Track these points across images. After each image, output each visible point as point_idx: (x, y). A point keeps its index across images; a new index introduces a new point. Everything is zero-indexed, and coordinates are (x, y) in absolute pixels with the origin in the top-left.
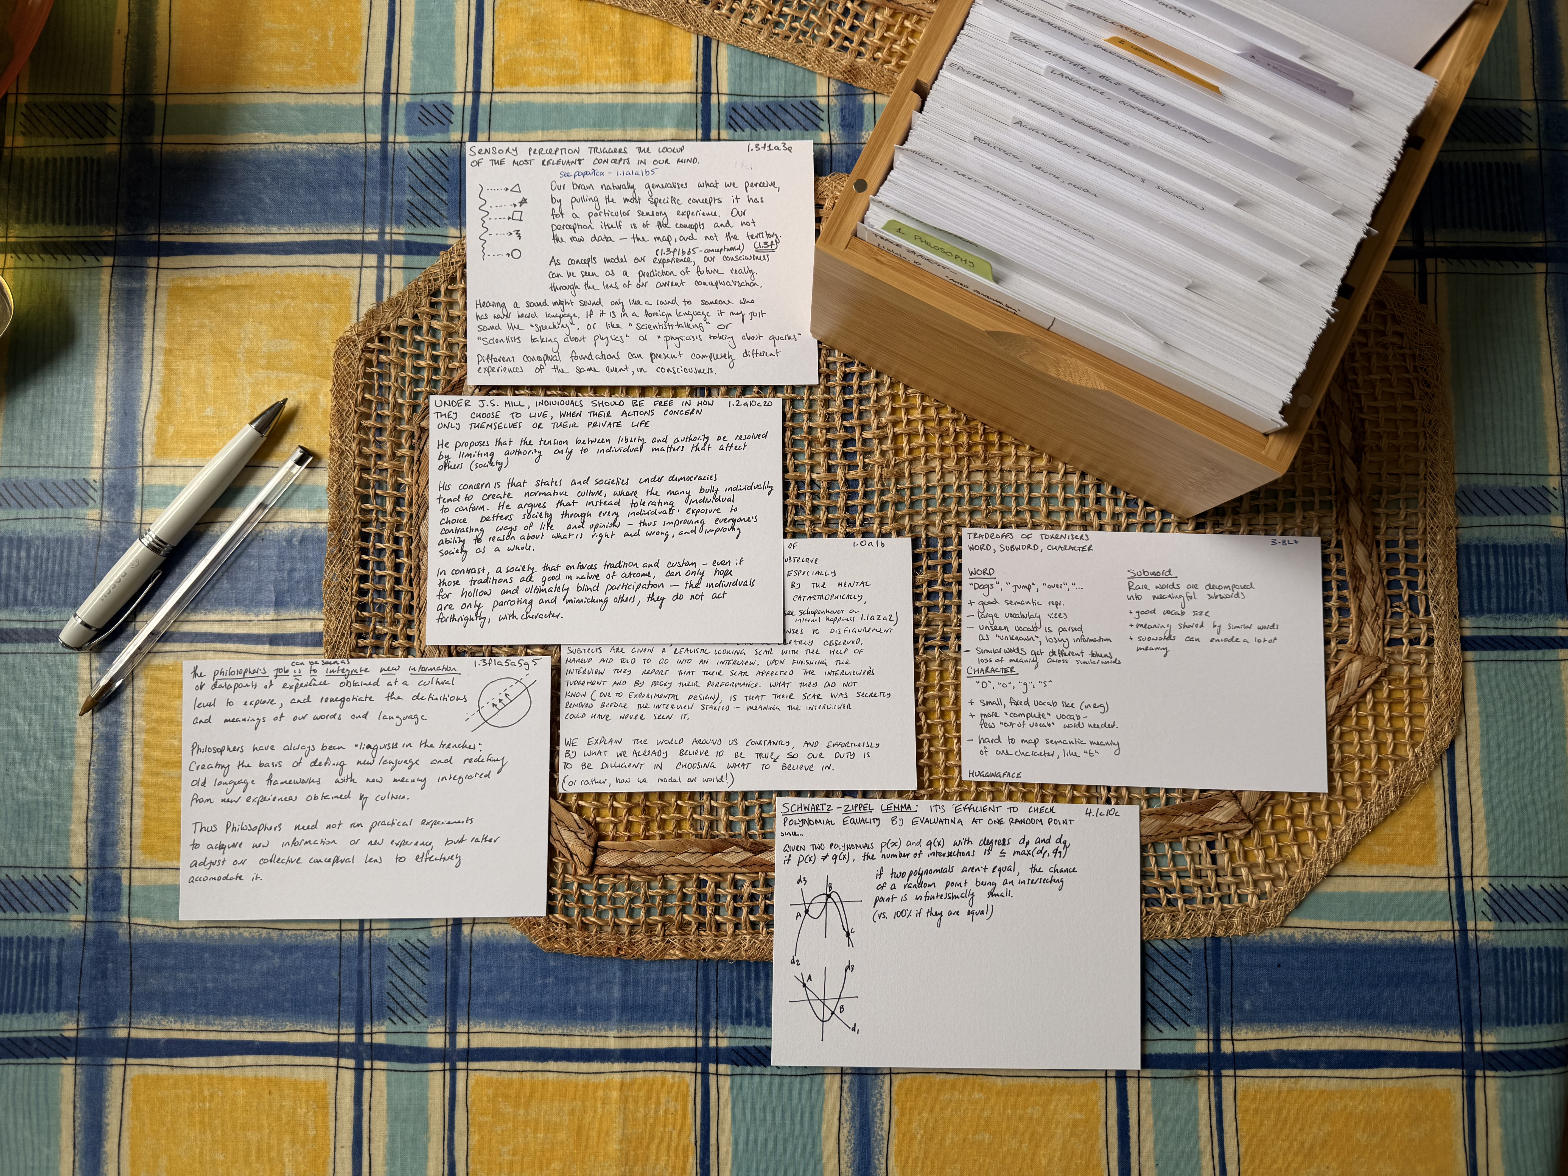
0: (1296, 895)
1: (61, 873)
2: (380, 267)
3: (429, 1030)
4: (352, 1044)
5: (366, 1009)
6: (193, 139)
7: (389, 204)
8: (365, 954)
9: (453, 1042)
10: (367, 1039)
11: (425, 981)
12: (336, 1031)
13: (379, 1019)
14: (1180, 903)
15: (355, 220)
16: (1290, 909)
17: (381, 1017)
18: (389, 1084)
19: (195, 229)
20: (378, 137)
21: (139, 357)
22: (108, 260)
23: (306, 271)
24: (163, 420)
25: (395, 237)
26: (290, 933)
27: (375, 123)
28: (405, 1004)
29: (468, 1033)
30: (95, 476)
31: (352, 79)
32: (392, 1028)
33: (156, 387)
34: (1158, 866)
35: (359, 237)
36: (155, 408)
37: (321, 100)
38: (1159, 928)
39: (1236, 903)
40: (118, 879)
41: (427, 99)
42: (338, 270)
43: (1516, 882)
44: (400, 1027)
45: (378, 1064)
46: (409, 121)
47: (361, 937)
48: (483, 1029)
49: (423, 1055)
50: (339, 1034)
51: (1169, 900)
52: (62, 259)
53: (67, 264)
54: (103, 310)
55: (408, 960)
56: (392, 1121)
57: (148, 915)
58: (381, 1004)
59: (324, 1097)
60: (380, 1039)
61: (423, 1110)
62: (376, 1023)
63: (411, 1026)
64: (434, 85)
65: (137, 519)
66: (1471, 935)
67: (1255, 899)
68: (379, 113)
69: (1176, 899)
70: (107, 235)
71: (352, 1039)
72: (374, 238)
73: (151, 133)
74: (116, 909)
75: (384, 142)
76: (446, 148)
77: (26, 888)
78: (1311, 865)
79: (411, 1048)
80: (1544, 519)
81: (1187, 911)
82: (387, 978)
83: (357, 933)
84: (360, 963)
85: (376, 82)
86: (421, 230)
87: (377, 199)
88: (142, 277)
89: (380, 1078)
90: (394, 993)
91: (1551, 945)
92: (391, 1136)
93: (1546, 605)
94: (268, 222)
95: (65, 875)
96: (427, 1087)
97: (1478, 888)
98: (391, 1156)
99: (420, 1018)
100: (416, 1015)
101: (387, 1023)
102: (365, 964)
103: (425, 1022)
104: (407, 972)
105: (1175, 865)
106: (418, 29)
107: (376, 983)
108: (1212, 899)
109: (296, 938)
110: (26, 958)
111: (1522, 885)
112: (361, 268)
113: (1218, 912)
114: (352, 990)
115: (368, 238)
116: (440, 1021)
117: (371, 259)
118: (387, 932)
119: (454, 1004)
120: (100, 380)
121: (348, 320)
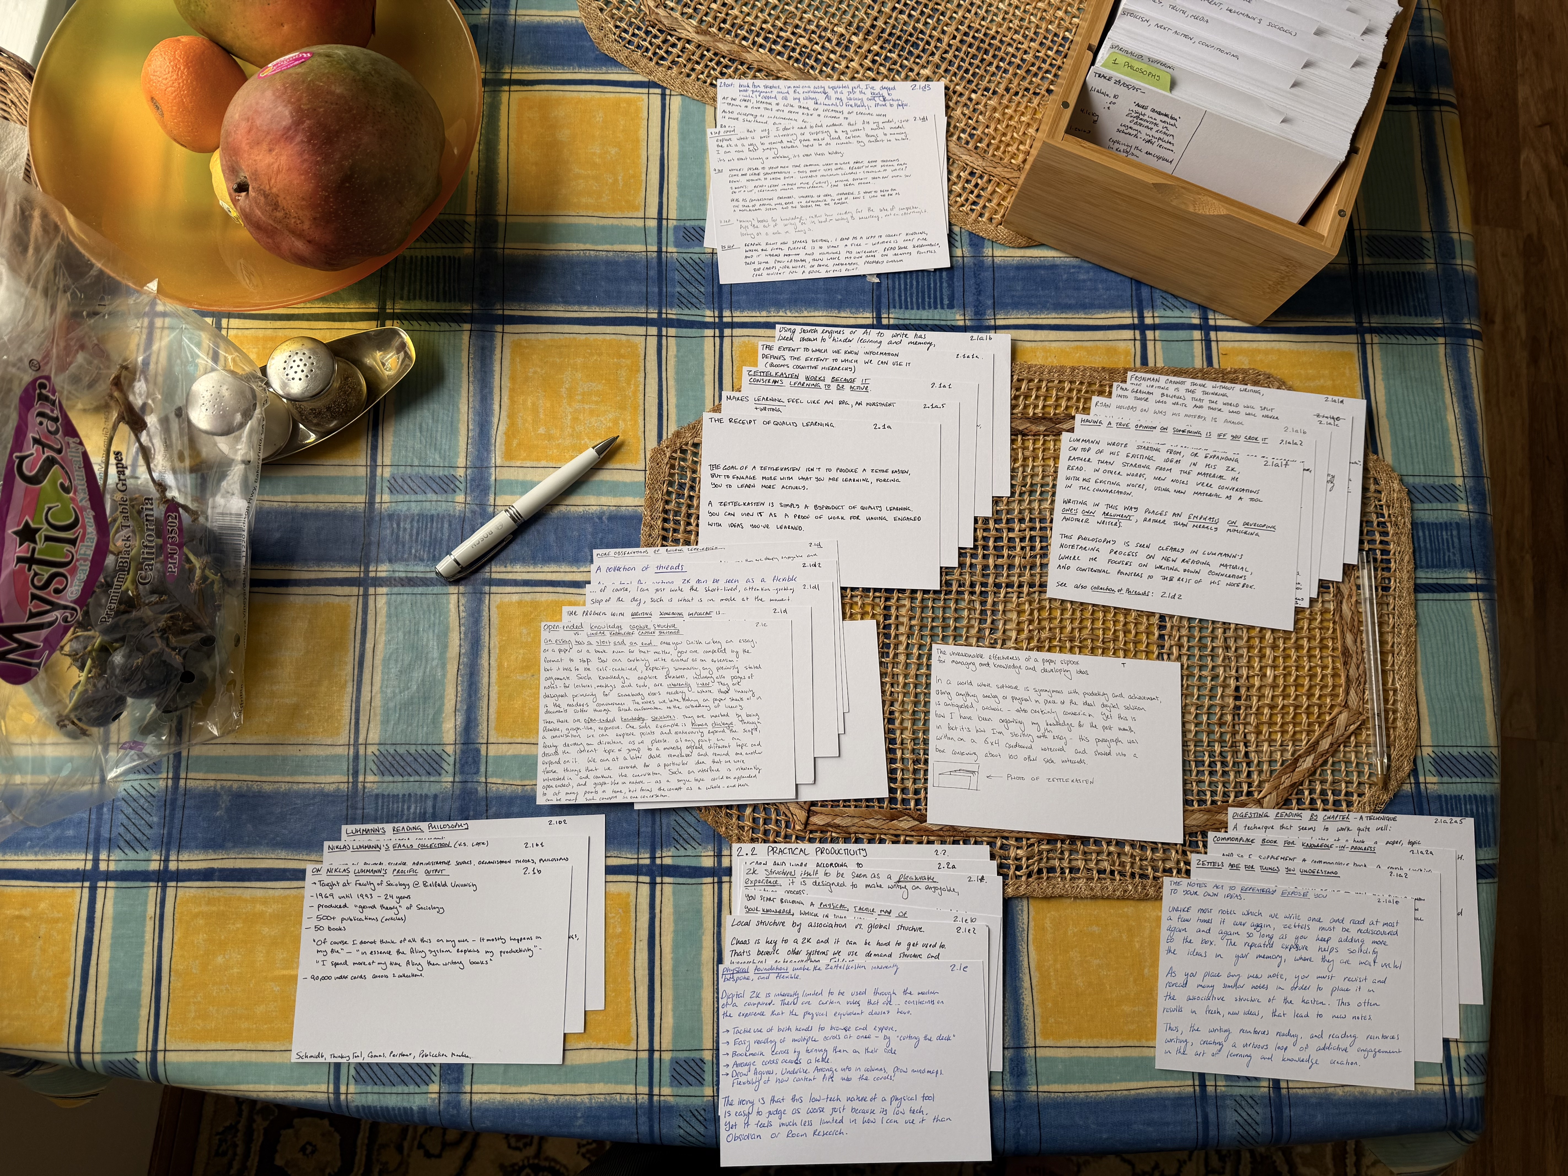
1: (436, 748)
2: (660, 336)
3: (703, 854)
4: (647, 865)
5: (658, 840)
6: (526, 246)
7: (664, 294)
9: (720, 862)
10: (658, 861)
12: (636, 856)
13: (667, 846)
15: (641, 304)
17: (669, 845)
18: (674, 893)
19: (529, 307)
20: (655, 248)
21: (491, 392)
22: (467, 326)
23: (608, 337)
24: (510, 435)
25: (669, 316)
27: (653, 238)
28: (686, 836)
29: (731, 855)
30: (461, 472)
31: (637, 209)
32: (677, 853)
33: (504, 414)
35: (644, 315)
36: (502, 428)
37: (615, 222)
40: (478, 751)
41: (688, 224)
42: (630, 337)
43: (1451, 750)
44: (682, 852)
45: (667, 879)
46: (676, 238)
49: (698, 872)
50: (638, 859)
52: (434, 326)
53: (437, 328)
54: (465, 360)
56: (676, 922)
57: (500, 777)
58: (669, 835)
59: (627, 904)
60: (668, 861)
61: (699, 912)
62: (665, 849)
63: (690, 852)
64: (692, 213)
65: (492, 501)
66: (1422, 786)
68: (655, 232)
70: (466, 309)
71: (648, 862)
72: (655, 316)
73: (496, 241)
74: (477, 772)
75: (660, 252)
76: (703, 257)
77: (409, 759)
79: (690, 867)
80: (1454, 506)
82: (673, 818)
85: (653, 211)
86: (686, 311)
87: (656, 290)
88: (492, 339)
89: (668, 889)
90: (678, 828)
91: (1478, 793)
92: (676, 932)
93: (1459, 562)
95: (438, 749)
96: (701, 895)
97: (1425, 754)
98: (676, 946)
99: (696, 846)
100: (693, 843)
101: (673, 849)
103: (700, 848)
104: (687, 813)
106: (680, 176)
110: (409, 808)
111: (1455, 752)
112: (646, 336)
114: (647, 826)
115: (650, 316)
116: (710, 847)
117: (653, 330)
120: (464, 408)
121: (638, 371)
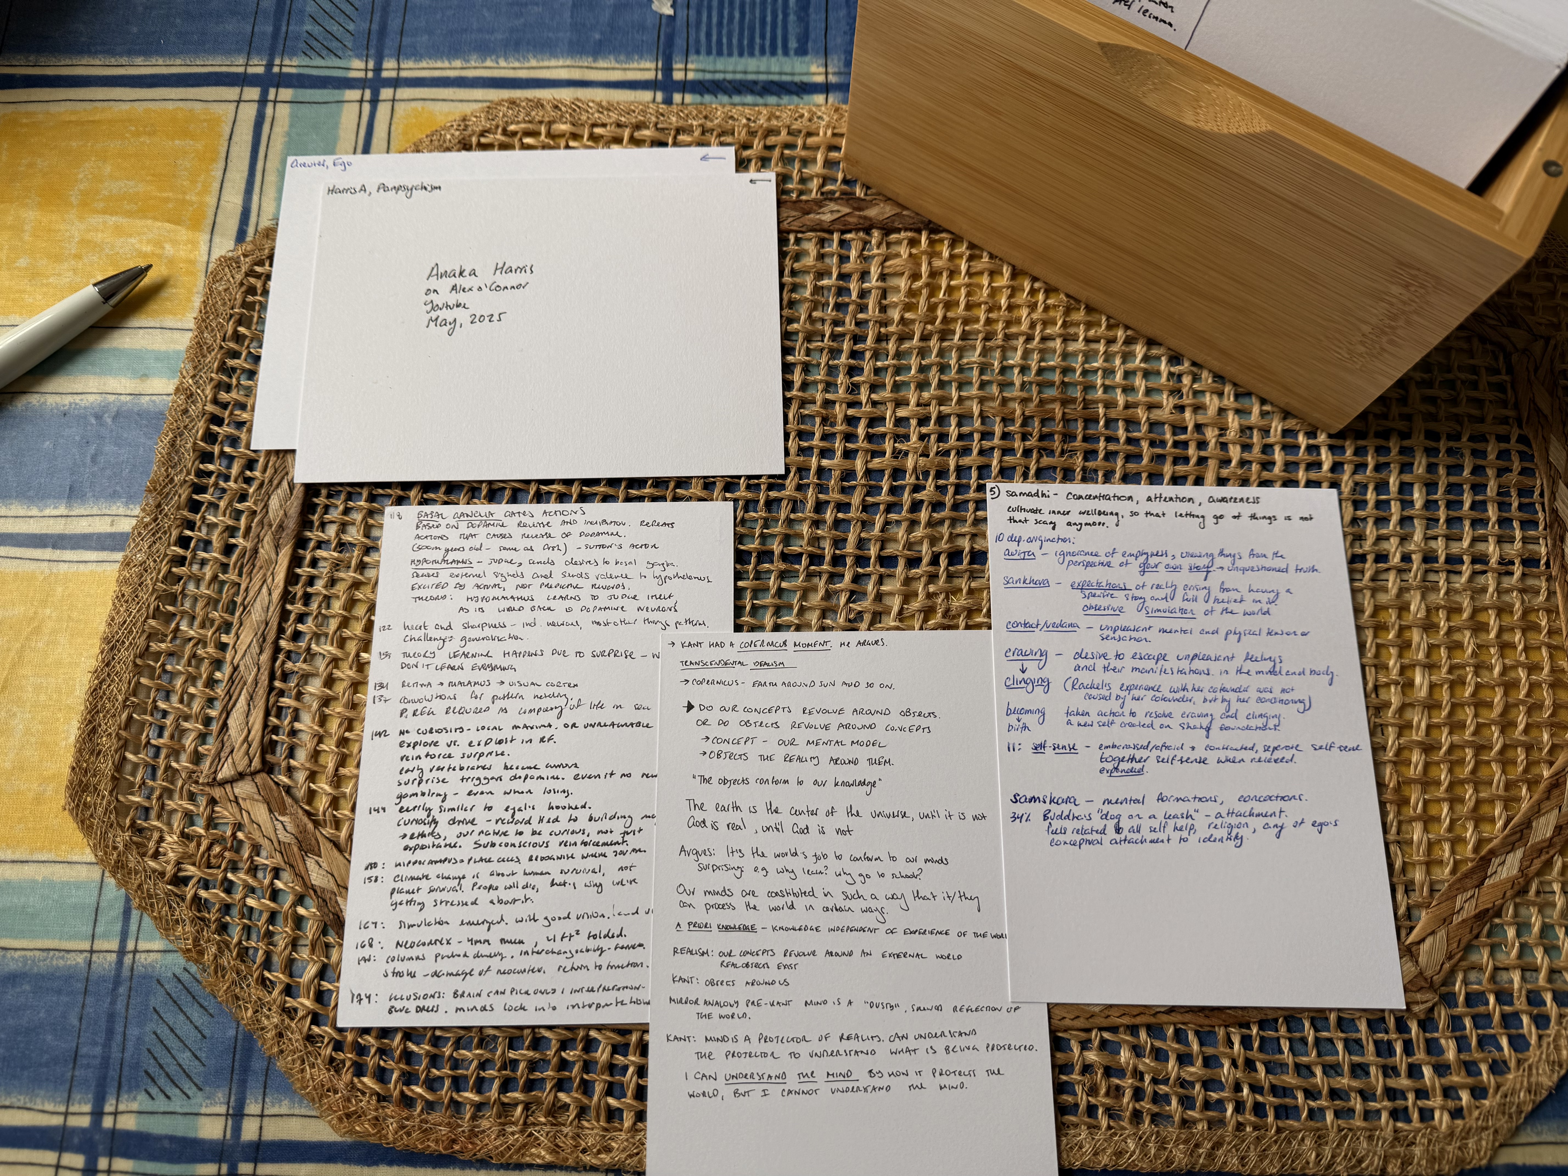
0: (1510, 1117)
2: (263, 102)
3: (203, 1110)
4: (83, 1130)
5: (113, 1074)
7: (283, 35)
8: (122, 990)
9: (237, 1130)
10: (107, 1122)
11: (207, 1032)
12: (62, 1109)
13: (130, 1090)
14: (1329, 1117)
15: (239, 51)
16: (1501, 1139)
17: (135, 1088)
19: (42, 60)
23: (170, 106)
25: (285, 70)
26: (18, 954)
28: (172, 1069)
29: (262, 1116)
32: (149, 1105)
34: (1294, 1055)
35: (241, 70)
38: (1298, 1156)
39: (1416, 1123)
42: (209, 105)
44: (161, 1104)
45: (120, 1163)
47: (120, 962)
48: (284, 1110)
49: (188, 1151)
50: (66, 1114)
51: (1311, 1111)
55: (184, 999)
58: (136, 1066)
60: (128, 1123)
62: (124, 1096)
63: (178, 1104)
67: (1446, 1117)
69: (1322, 1110)
71: (84, 1122)
72: (260, 70)
78: (1530, 1067)
79: (172, 1139)
81: (1340, 1130)
82: (150, 1027)
83: (114, 955)
84: (113, 1003)
86: (319, 62)
87: (269, 29)
90: (159, 1051)
94: (130, 53)
99: (191, 1091)
100: (187, 1086)
101: (142, 1097)
102: (120, 1006)
103: (198, 1098)
104: (182, 1017)
105: (1319, 1055)
107: (133, 1032)
108: (1378, 1112)
109: (25, 964)
112: (239, 102)
113: (1388, 1133)
114: (95, 1044)
115: (251, 70)
116: (221, 1095)
117: (253, 93)
118: (158, 956)
119: (246, 1069)
121: (214, 160)
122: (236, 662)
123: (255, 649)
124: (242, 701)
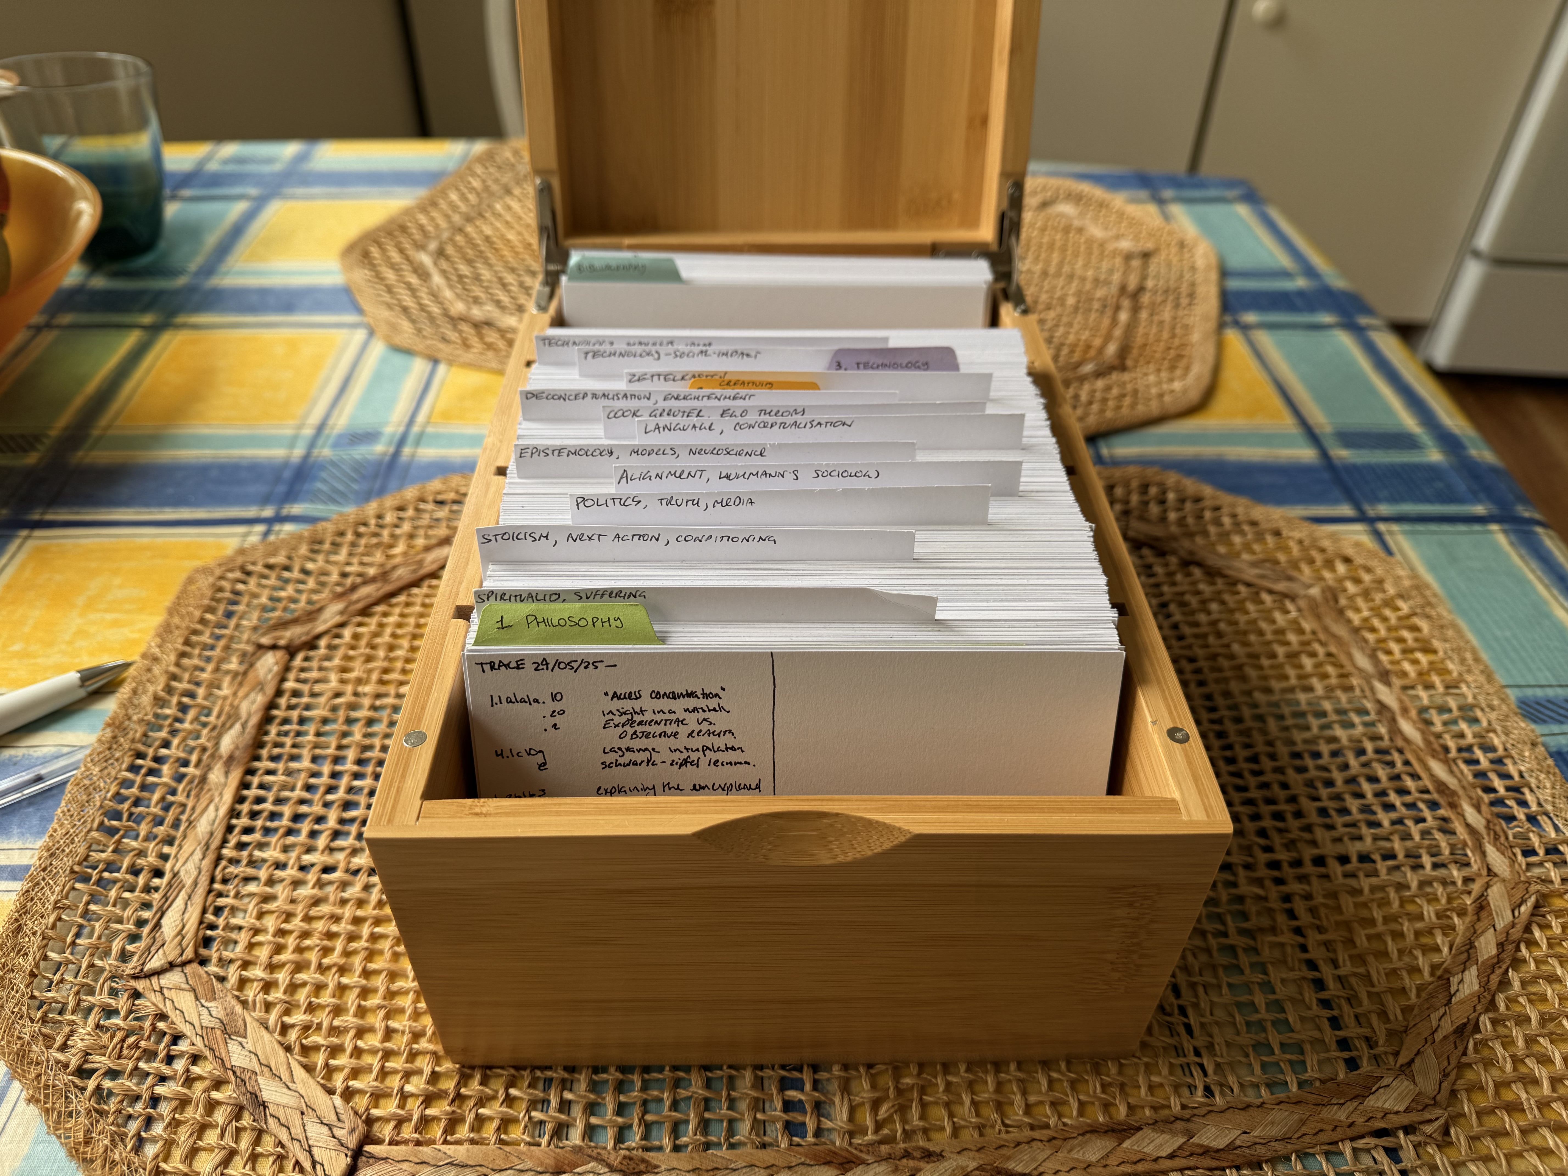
122: (176, 869)
123: (198, 855)
124: (179, 903)
